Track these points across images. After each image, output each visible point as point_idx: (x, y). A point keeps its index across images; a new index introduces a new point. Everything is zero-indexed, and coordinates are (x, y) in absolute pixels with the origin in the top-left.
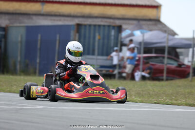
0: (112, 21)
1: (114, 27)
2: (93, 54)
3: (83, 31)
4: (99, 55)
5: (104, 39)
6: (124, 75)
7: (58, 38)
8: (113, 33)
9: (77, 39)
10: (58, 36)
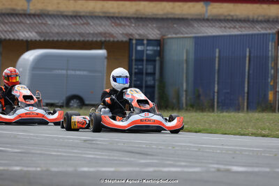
9: (278, 54)
10: (248, 50)
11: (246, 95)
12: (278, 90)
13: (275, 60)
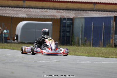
7: (103, 25)
9: (115, 25)
10: (104, 23)
11: (102, 40)
12: (114, 39)
13: (113, 27)
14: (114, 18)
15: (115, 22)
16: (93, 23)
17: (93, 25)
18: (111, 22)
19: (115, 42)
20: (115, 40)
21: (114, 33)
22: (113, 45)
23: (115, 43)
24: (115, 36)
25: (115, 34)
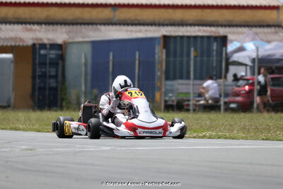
0: (213, 29)
1: (216, 38)
2: (188, 78)
3: (172, 46)
4: (195, 78)
5: (202, 56)
6: (232, 106)
7: (137, 57)
8: (215, 46)
9: (164, 57)
10: (137, 53)
12: (163, 90)
13: (161, 63)
14: (162, 41)
15: (164, 51)
16: (111, 54)
17: (111, 58)
18: (157, 51)
19: (167, 98)
20: (166, 94)
21: (163, 76)
22: (163, 106)
23: (166, 101)
24: (165, 85)
25: (167, 78)
